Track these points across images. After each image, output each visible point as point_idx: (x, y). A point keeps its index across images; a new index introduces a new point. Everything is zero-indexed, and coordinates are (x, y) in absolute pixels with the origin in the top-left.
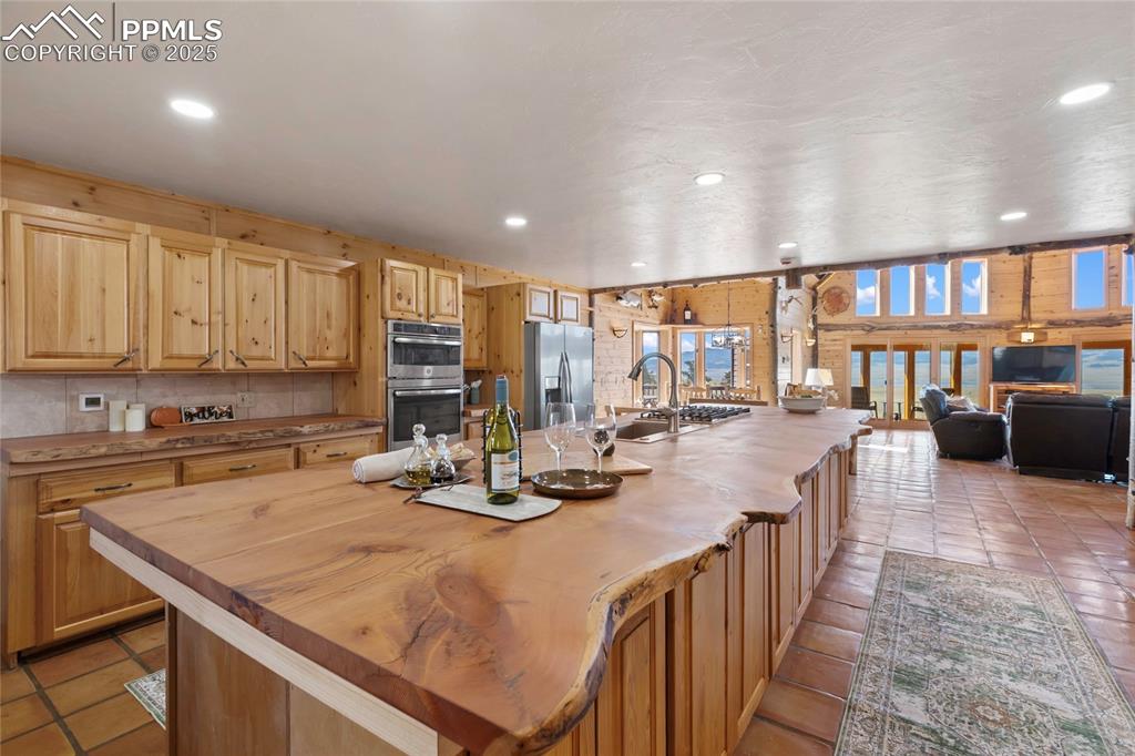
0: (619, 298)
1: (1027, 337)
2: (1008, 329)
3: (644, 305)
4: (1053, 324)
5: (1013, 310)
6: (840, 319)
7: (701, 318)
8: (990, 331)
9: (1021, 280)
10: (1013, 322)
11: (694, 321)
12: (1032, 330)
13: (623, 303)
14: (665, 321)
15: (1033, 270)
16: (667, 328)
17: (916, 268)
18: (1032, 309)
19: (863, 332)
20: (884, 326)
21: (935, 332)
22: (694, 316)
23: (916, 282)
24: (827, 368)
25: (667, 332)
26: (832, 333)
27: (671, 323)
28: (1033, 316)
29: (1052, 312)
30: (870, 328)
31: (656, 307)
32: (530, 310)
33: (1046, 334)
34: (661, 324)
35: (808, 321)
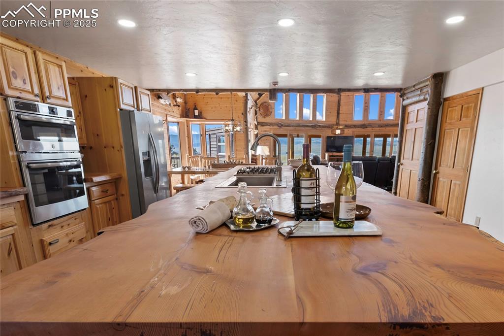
0: (159, 97)
1: (338, 132)
2: (332, 128)
3: (172, 105)
4: (347, 126)
5: (334, 120)
6: (268, 120)
7: (204, 115)
8: (325, 129)
9: (337, 106)
10: (334, 125)
11: (200, 116)
12: (340, 129)
13: (162, 101)
14: (182, 116)
15: (341, 101)
16: (183, 120)
17: (300, 95)
18: (340, 119)
19: (277, 127)
20: (287, 124)
21: (307, 128)
22: (200, 113)
23: (300, 103)
24: (266, 146)
25: (184, 122)
26: (264, 127)
27: (186, 117)
28: (341, 122)
29: (346, 121)
30: (280, 125)
31: (179, 106)
32: (123, 101)
33: (344, 131)
34: (180, 117)
35: (254, 120)
